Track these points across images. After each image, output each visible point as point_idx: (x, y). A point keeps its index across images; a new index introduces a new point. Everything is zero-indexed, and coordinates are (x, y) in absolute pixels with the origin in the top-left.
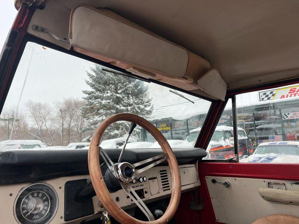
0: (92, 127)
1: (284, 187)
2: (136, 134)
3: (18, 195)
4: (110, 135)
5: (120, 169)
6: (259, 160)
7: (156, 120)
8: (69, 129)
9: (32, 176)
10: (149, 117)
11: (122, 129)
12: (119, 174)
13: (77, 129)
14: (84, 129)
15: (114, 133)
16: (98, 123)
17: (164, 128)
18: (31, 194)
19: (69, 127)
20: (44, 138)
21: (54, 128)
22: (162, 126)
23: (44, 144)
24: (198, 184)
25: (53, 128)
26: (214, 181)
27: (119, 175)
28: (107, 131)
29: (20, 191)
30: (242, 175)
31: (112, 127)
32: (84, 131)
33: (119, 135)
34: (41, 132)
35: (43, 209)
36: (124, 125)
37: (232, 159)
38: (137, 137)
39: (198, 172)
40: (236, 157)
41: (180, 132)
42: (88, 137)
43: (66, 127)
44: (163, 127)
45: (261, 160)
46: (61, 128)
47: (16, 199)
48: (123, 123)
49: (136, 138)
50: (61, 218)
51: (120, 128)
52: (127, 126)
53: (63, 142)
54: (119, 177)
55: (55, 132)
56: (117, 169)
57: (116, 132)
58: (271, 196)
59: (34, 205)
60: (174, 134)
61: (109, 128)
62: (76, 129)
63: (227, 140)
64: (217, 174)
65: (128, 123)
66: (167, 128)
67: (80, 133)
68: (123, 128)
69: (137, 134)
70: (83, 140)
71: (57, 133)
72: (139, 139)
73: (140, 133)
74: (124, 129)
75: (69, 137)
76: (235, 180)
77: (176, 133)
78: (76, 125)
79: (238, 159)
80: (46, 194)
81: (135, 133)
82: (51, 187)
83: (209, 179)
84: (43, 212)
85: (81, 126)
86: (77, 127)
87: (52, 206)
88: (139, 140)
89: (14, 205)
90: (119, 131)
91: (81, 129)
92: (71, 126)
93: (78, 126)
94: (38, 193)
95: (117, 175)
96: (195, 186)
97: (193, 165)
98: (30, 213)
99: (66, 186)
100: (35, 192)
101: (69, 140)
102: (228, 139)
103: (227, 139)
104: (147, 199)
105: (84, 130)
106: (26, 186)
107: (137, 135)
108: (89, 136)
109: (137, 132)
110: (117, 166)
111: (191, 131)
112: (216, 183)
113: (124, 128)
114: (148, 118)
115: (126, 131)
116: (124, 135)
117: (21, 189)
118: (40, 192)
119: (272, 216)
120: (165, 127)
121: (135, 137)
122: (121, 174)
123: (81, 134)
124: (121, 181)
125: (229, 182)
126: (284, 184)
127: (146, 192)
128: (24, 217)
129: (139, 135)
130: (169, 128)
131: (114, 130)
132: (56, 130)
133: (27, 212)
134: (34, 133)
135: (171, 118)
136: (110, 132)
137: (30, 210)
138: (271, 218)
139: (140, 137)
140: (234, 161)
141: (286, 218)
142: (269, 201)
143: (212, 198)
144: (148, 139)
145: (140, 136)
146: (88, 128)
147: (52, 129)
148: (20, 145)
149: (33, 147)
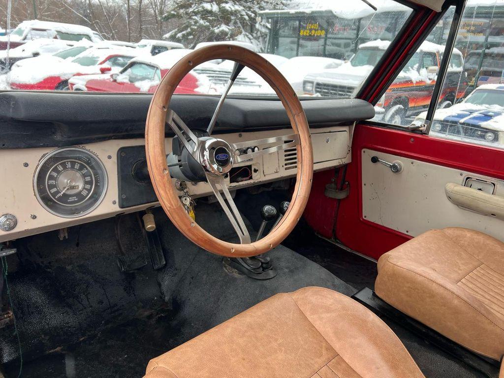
0: (182, 11)
1: (491, 188)
2: (259, 38)
3: (38, 165)
4: (213, 32)
5: (207, 150)
6: (469, 115)
7: (300, 13)
8: (140, 9)
9: (58, 137)
10: (289, 5)
11: (235, 23)
12: (205, 158)
13: (155, 11)
14: (166, 14)
15: (221, 29)
16: (193, 6)
17: (313, 32)
18: (60, 164)
19: (140, 6)
20: (97, 23)
21: (114, 4)
22: (309, 26)
23: (97, 34)
24: (347, 160)
25: (111, 4)
26: (375, 160)
27: (204, 160)
28: (208, 24)
29: (41, 159)
30: (426, 157)
31: (218, 17)
32: (167, 19)
33: (229, 36)
34: (90, 10)
35: (84, 188)
36: (240, 16)
37: (419, 127)
38: (261, 42)
39: (352, 140)
40: (426, 125)
41: (342, 42)
42: (173, 31)
43: (133, 4)
44: (311, 30)
45: (471, 116)
46: (126, 5)
47: (35, 172)
48: (237, 10)
49: (259, 44)
50: (114, 203)
51: (231, 21)
52: (245, 19)
53: (130, 33)
54: (205, 164)
55: (115, 13)
56: (203, 149)
57: (224, 27)
58: (463, 199)
59: (69, 181)
60: (331, 44)
61: (211, 18)
62: (153, 11)
63: (424, 71)
64: (385, 148)
65: (246, 13)
66: (319, 33)
67: (160, 20)
68: (238, 21)
69: (262, 36)
70: (164, 36)
71: (119, 15)
72: (265, 48)
73: (266, 35)
74: (239, 25)
75: (141, 25)
76: (412, 163)
77: (333, 44)
78: (151, 4)
79: (428, 129)
80: (85, 165)
81: (259, 34)
82: (93, 155)
83: (367, 155)
84: (84, 193)
85: (162, 7)
86: (154, 7)
87: (99, 184)
88: (263, 49)
89: (33, 181)
90: (229, 26)
91: (161, 13)
92: (143, 3)
93: (156, 5)
94: (73, 164)
95: (202, 160)
96: (341, 163)
97: (346, 128)
98: (62, 193)
99: (119, 154)
100: (68, 162)
101: (140, 32)
102: (425, 69)
103: (423, 68)
104: (256, 181)
105: (165, 17)
106: (51, 152)
107: (261, 39)
108: (176, 30)
109: (261, 33)
110: (204, 143)
111: (361, 46)
112: (378, 162)
113: (239, 23)
114: (286, 6)
115: (242, 29)
116: (237, 35)
117: (43, 157)
118: (75, 162)
119: (452, 229)
120: (315, 30)
121: (257, 42)
122: (208, 158)
123: (161, 23)
124: (207, 170)
125: (399, 165)
126: (494, 185)
127: (256, 171)
128: (53, 199)
129: (266, 39)
130: (323, 33)
131: (220, 24)
132: (116, 8)
133: (58, 192)
134: (78, 10)
135: (331, 12)
136: (213, 27)
137: (62, 189)
138: (449, 232)
139: (267, 44)
140: (421, 131)
141: (475, 236)
142: (458, 205)
143: (365, 185)
144: (281, 49)
145: (266, 42)
146: (173, 12)
147: (109, 4)
148: (56, 33)
149: (78, 37)
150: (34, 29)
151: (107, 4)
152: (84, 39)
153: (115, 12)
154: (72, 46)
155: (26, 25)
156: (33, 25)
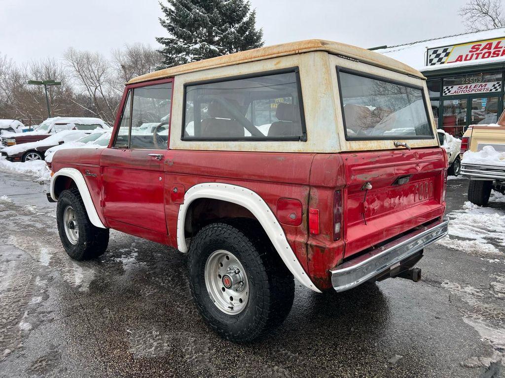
20: (102, 114)
21: (115, 96)
147: (111, 97)
148: (75, 125)
149: (92, 127)
150: (57, 124)
151: (109, 96)
152: (98, 127)
153: (116, 103)
154: (90, 134)
155: (50, 122)
156: (56, 121)
